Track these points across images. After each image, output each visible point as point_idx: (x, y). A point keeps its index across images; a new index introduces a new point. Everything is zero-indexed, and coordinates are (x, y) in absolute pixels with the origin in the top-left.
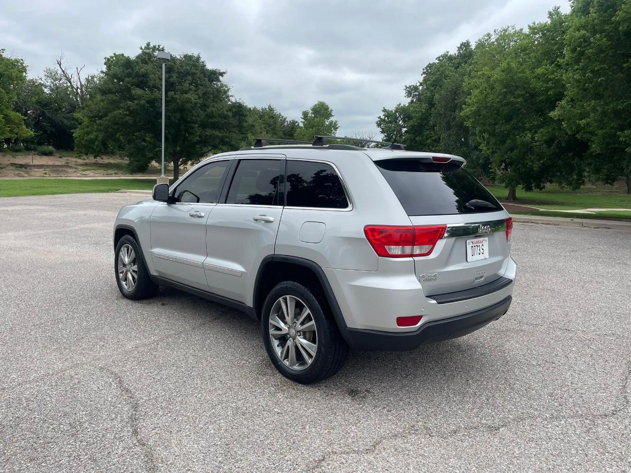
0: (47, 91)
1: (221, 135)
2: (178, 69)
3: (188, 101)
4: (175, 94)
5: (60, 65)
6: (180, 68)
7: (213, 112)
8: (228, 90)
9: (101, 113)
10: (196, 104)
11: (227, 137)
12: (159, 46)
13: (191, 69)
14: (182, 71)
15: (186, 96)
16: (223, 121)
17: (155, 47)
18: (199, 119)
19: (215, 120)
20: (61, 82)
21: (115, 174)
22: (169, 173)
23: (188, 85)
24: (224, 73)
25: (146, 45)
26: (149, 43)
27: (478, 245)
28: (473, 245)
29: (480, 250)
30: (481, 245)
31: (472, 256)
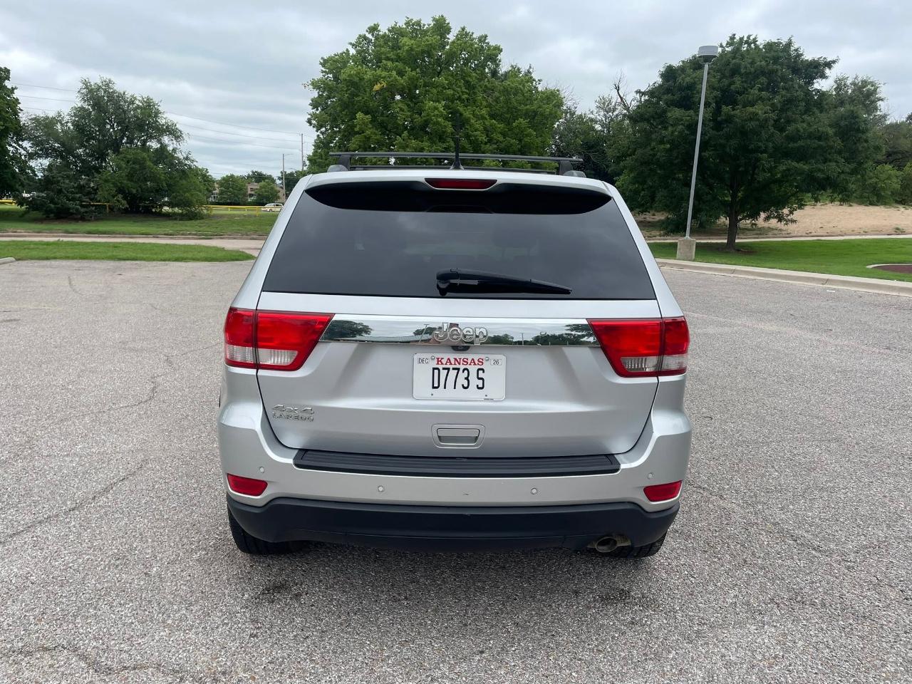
0: (598, 127)
1: (806, 167)
2: (746, 68)
3: (754, 117)
4: (734, 110)
5: (618, 90)
6: (748, 66)
7: (799, 131)
8: (875, 90)
9: (630, 150)
10: (766, 120)
11: (819, 170)
12: (749, 37)
13: (768, 65)
14: (753, 70)
15: (751, 109)
16: (816, 143)
17: (741, 39)
18: (770, 145)
19: (801, 143)
20: (615, 113)
21: (660, 235)
22: (743, 233)
23: (756, 92)
24: (834, 62)
25: (728, 39)
26: (734, 35)
27: (462, 367)
28: (440, 367)
29: (467, 378)
30: (473, 369)
31: (434, 387)
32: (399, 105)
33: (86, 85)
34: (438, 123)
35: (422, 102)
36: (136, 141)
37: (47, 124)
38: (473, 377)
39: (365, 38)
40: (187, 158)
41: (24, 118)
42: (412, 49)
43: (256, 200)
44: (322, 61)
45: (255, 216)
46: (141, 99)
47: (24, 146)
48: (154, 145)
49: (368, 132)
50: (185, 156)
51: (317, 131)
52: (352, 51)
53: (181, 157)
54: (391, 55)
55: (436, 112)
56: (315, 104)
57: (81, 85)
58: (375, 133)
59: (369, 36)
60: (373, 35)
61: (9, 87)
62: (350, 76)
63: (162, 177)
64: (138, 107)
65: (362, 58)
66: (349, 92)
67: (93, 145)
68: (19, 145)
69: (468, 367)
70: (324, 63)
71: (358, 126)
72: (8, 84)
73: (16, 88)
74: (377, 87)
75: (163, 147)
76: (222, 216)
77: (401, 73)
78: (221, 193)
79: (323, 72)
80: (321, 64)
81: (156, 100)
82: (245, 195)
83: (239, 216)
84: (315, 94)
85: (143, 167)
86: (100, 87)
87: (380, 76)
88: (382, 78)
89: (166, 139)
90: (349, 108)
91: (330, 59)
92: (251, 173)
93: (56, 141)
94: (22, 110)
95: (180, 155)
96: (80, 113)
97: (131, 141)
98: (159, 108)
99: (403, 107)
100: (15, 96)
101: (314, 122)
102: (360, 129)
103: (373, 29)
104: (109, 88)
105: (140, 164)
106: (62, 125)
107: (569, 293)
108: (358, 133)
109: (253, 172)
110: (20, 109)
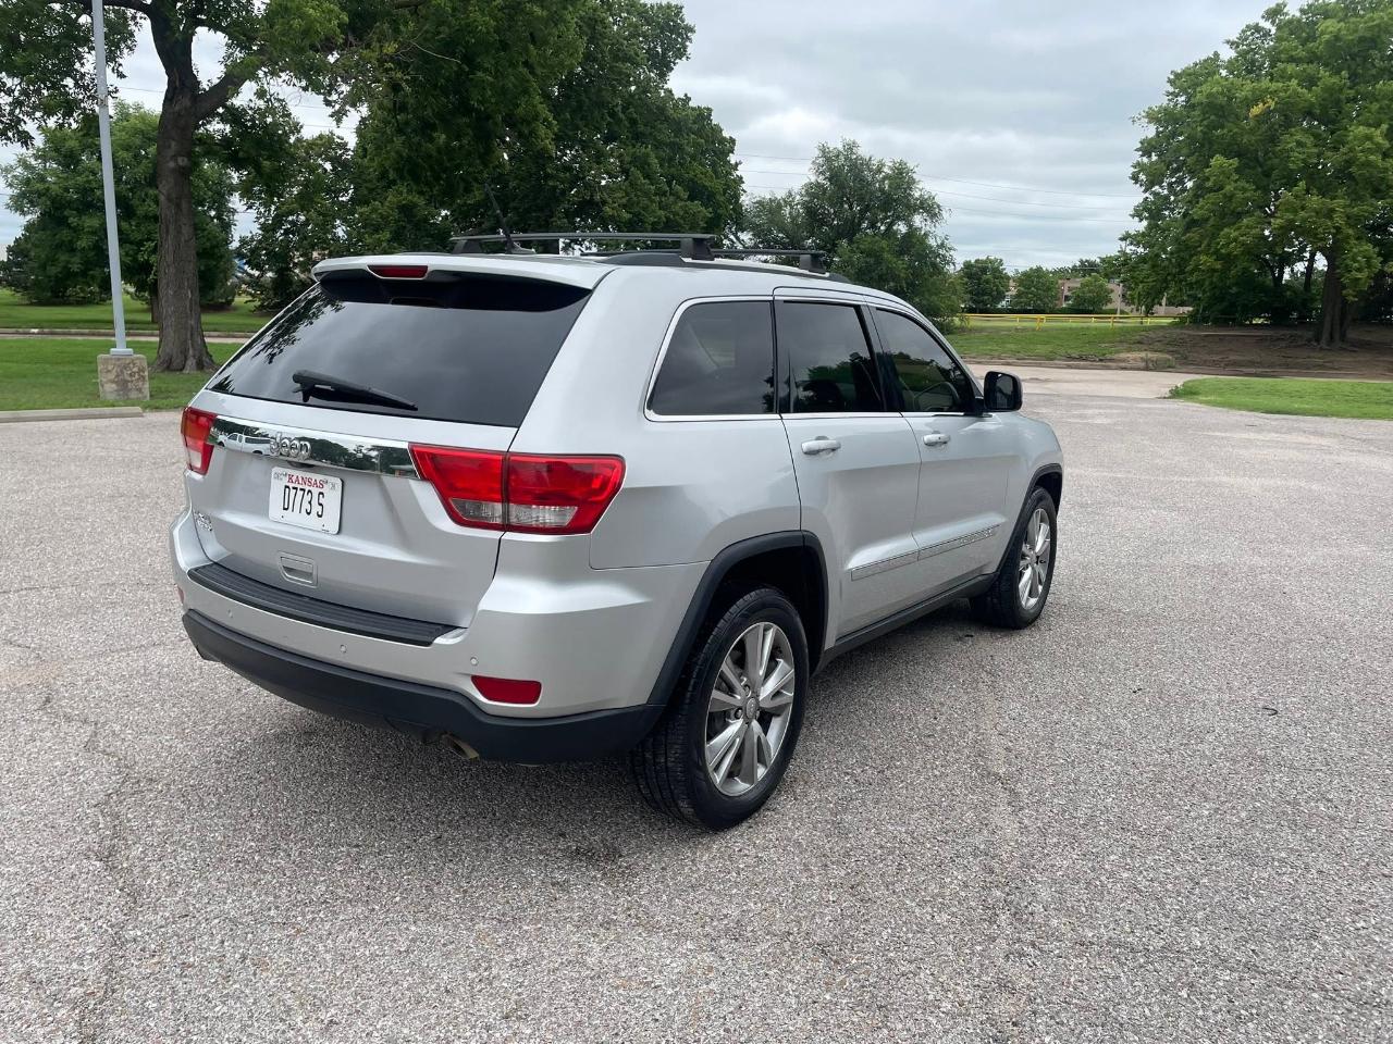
27: (307, 488)
28: (291, 485)
29: (310, 503)
30: (316, 491)
31: (285, 509)
32: (1298, 137)
33: (824, 152)
34: (1368, 164)
35: (1346, 129)
36: (879, 224)
37: (771, 208)
38: (315, 502)
39: (1257, 28)
40: (942, 246)
41: (745, 200)
42: (1337, 38)
43: (1072, 305)
44: (1172, 77)
45: (1034, 330)
46: (891, 164)
47: (741, 238)
48: (902, 228)
49: (1229, 188)
50: (939, 242)
51: (1145, 191)
52: (1228, 54)
53: (934, 244)
54: (1301, 53)
55: (1368, 145)
56: (1147, 148)
57: (817, 153)
58: (1244, 190)
59: (1267, 25)
60: (1273, 23)
61: (733, 162)
62: (1210, 95)
63: (902, 275)
64: (887, 177)
65: (1247, 64)
66: (1205, 123)
67: (826, 233)
68: (738, 238)
69: (311, 488)
70: (1176, 79)
71: (1212, 179)
72: (733, 159)
73: (740, 163)
74: (1256, 110)
75: (912, 230)
76: (981, 330)
77: (1310, 82)
78: (1019, 295)
79: (1169, 94)
80: (1170, 81)
81: (911, 165)
82: (1056, 297)
83: (1009, 329)
84: (1151, 131)
85: (879, 259)
86: (840, 152)
87: (1266, 90)
88: (1271, 93)
89: (917, 220)
90: (1203, 148)
91: (1186, 73)
92: (1078, 264)
93: (780, 231)
94: (745, 192)
95: (932, 242)
96: (814, 191)
97: (873, 225)
98: (915, 176)
99: (1303, 140)
100: (738, 173)
101: (1142, 177)
102: (1215, 182)
103: (1273, 14)
104: (852, 153)
105: (876, 256)
106: (792, 208)
107: (416, 409)
108: (1211, 190)
109: (1081, 261)
110: (743, 190)
